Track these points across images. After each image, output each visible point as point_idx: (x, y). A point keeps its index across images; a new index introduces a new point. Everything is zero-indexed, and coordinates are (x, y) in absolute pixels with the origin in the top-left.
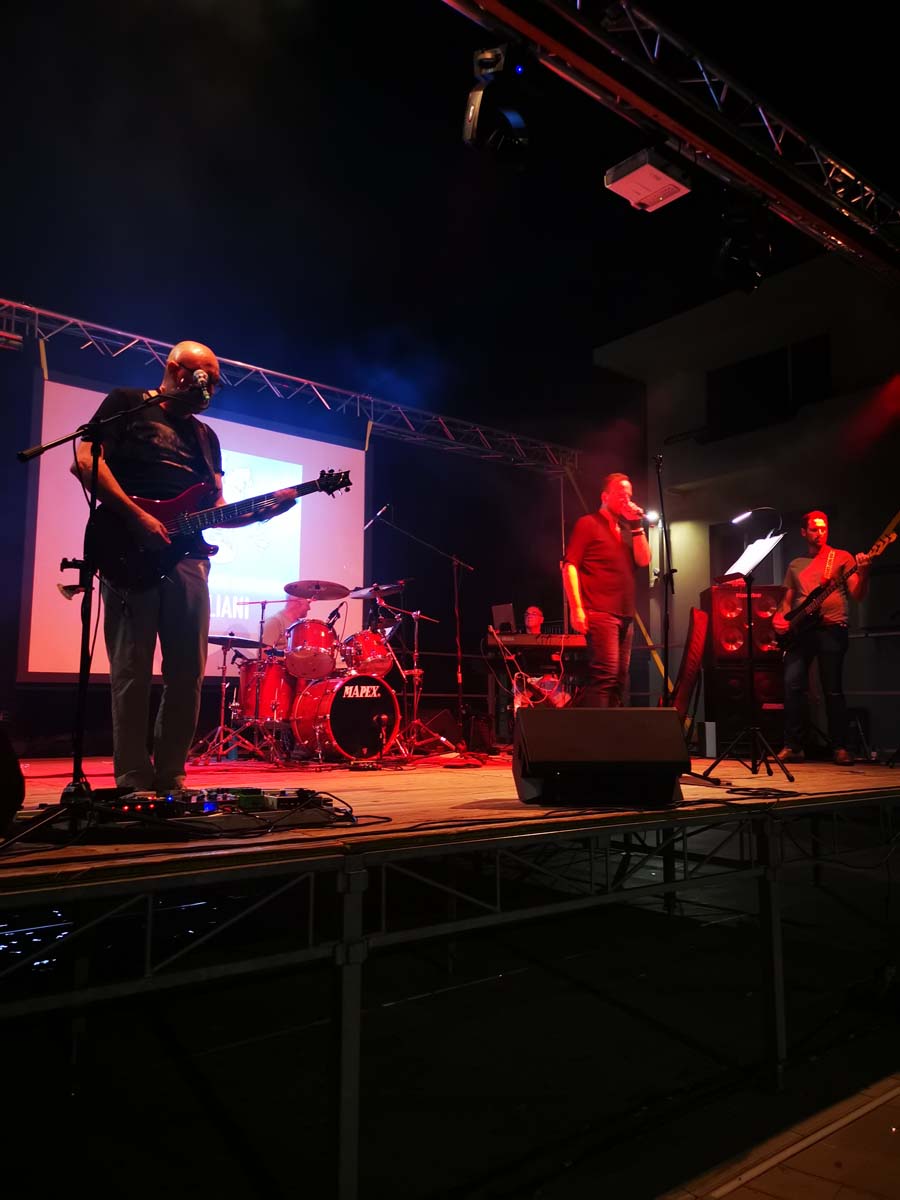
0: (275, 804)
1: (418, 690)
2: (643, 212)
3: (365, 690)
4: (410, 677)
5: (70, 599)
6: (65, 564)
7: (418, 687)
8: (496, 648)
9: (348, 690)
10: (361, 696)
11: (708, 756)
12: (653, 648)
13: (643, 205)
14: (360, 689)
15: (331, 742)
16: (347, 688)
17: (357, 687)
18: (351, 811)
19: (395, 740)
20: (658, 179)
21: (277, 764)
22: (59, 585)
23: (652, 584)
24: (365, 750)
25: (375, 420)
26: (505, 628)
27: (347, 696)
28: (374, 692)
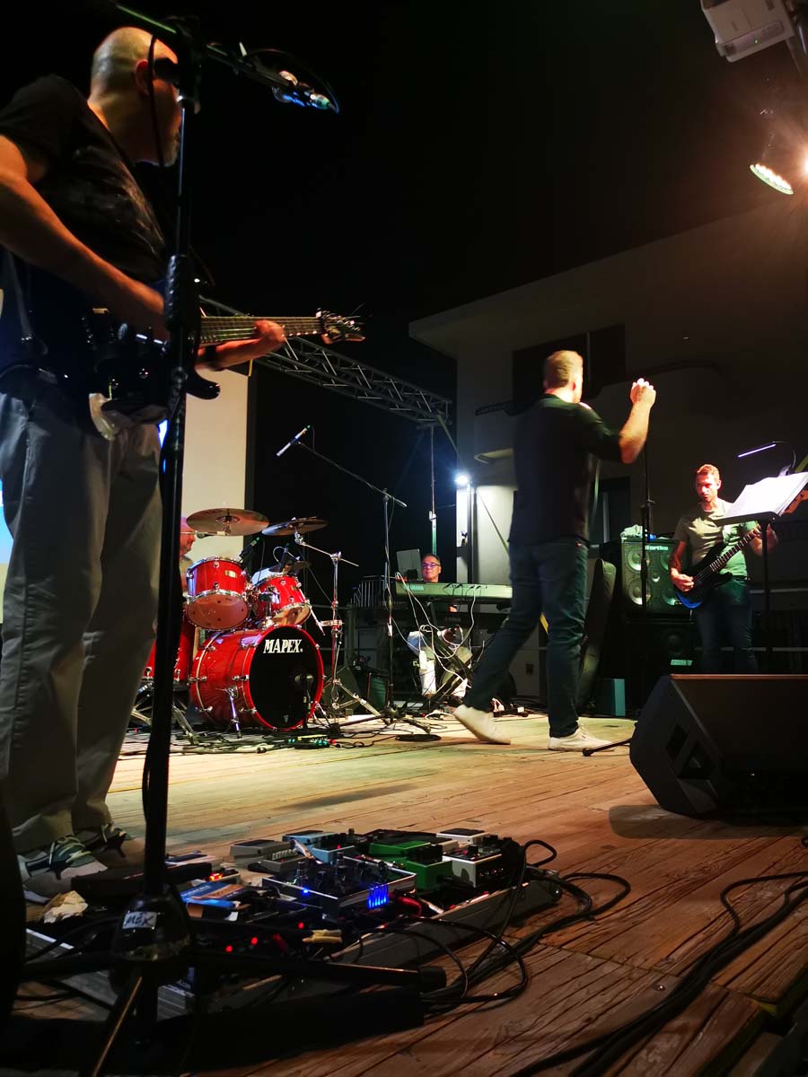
3: (287, 643)
8: (406, 598)
9: (269, 644)
10: (283, 651)
14: (281, 643)
15: (249, 709)
16: (267, 641)
17: (278, 640)
23: (459, 544)
24: (286, 718)
26: (412, 577)
27: (267, 651)
28: (297, 647)
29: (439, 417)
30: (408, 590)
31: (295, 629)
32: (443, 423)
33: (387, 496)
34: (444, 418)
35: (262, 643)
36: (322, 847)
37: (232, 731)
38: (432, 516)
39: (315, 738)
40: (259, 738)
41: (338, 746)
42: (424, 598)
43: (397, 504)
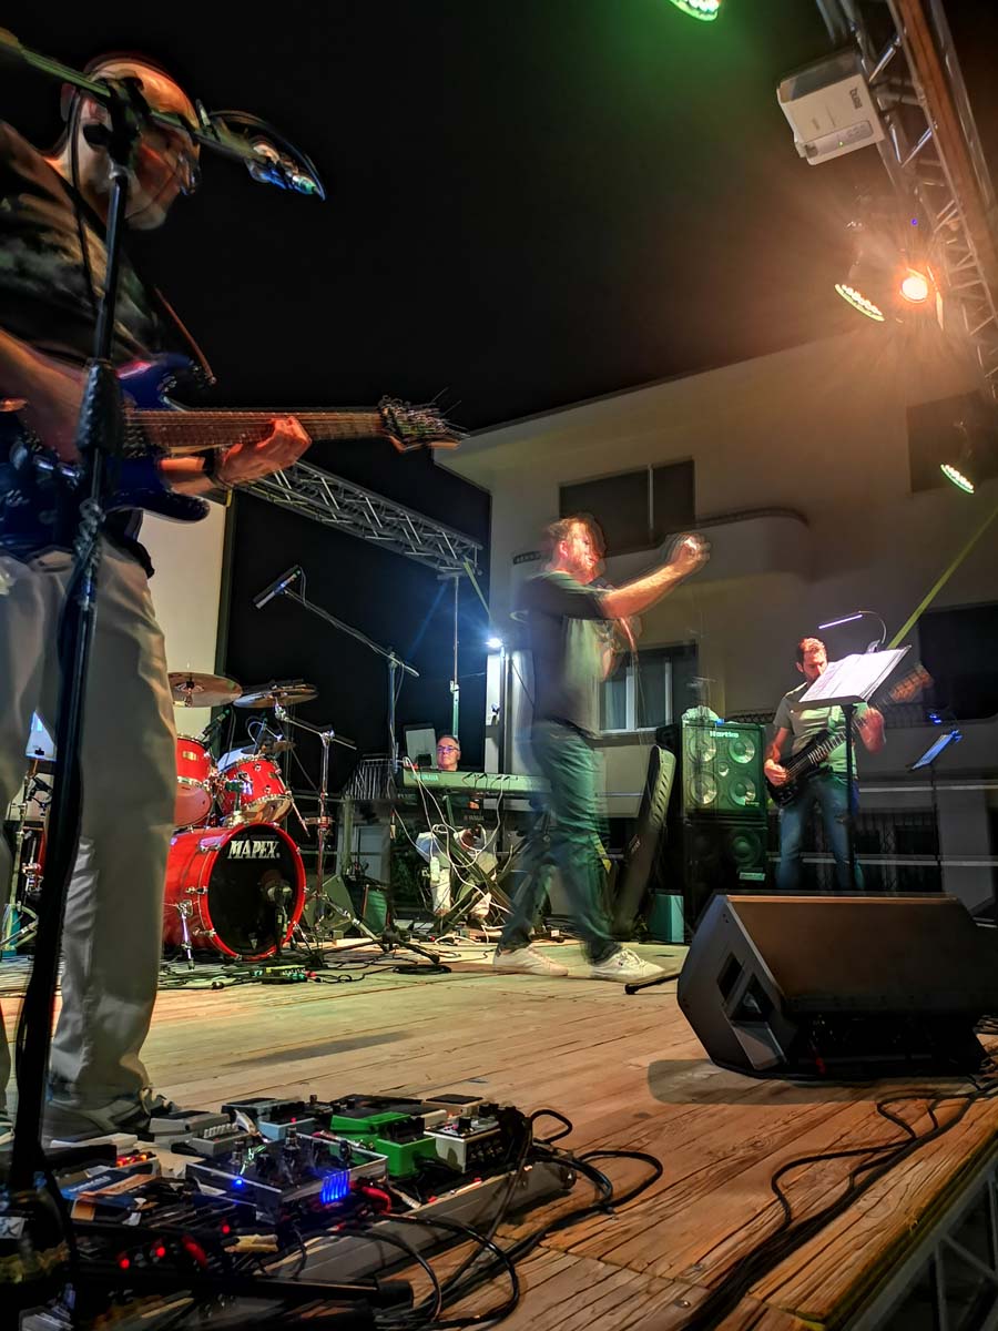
3: (259, 846)
9: (236, 847)
10: (254, 857)
13: (811, 150)
14: (252, 845)
15: (205, 931)
16: (234, 843)
17: (247, 842)
26: (424, 762)
27: (233, 856)
28: (272, 851)
29: (466, 566)
30: (419, 779)
31: (272, 827)
32: (471, 573)
33: (394, 662)
34: (472, 566)
35: (227, 845)
36: (272, 1121)
37: (184, 959)
38: (454, 687)
39: (289, 970)
40: (216, 968)
41: (318, 980)
42: (437, 791)
43: (407, 673)
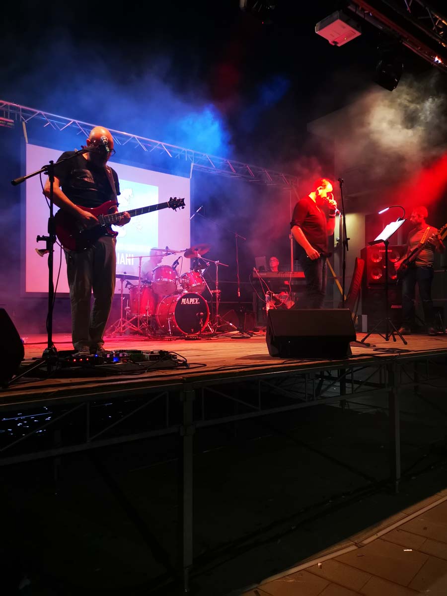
0: (149, 359)
1: (218, 300)
2: (336, 46)
3: (192, 300)
4: (214, 294)
5: (43, 256)
6: (39, 239)
7: (219, 298)
8: (257, 279)
9: (184, 300)
10: (190, 303)
11: (363, 331)
12: (336, 278)
13: (335, 42)
15: (175, 326)
16: (183, 299)
17: (188, 299)
18: (186, 361)
19: (208, 325)
20: (344, 27)
21: (149, 337)
22: (36, 249)
23: (335, 246)
24: (192, 330)
25: (194, 163)
26: (262, 269)
27: (183, 303)
28: (197, 301)
29: (293, 187)
30: (259, 275)
31: (196, 294)
35: (181, 300)
